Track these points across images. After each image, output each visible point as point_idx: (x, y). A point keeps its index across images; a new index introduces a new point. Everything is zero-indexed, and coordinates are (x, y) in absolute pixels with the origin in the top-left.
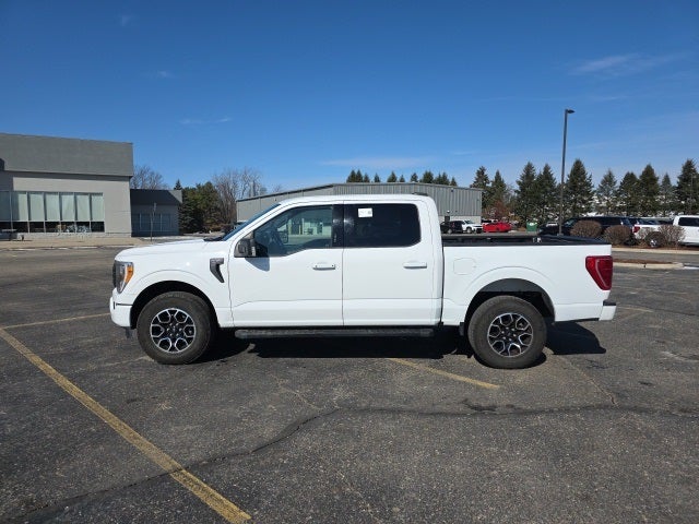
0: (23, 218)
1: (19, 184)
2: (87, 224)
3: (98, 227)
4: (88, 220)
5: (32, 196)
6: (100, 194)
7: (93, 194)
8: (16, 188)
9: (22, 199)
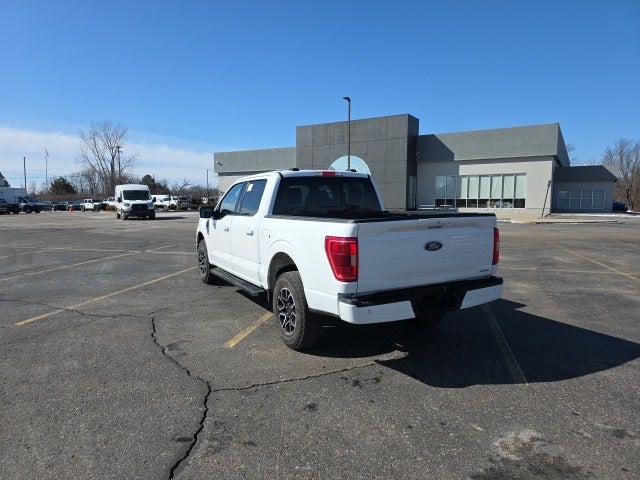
0: (464, 196)
1: (463, 170)
2: (510, 201)
3: (520, 203)
4: (512, 197)
5: (471, 179)
6: (525, 174)
7: (519, 174)
8: (461, 174)
9: (464, 181)
